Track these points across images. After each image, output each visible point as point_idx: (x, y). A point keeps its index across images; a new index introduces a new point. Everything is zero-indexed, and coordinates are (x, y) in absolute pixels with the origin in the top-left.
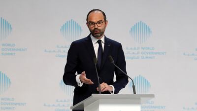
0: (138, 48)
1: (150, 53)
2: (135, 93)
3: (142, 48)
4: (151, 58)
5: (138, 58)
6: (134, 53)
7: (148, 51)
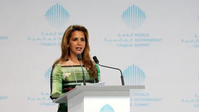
0: (132, 35)
1: (144, 40)
2: (123, 84)
3: (136, 35)
4: (145, 45)
5: (131, 46)
6: (126, 40)
7: (142, 38)
